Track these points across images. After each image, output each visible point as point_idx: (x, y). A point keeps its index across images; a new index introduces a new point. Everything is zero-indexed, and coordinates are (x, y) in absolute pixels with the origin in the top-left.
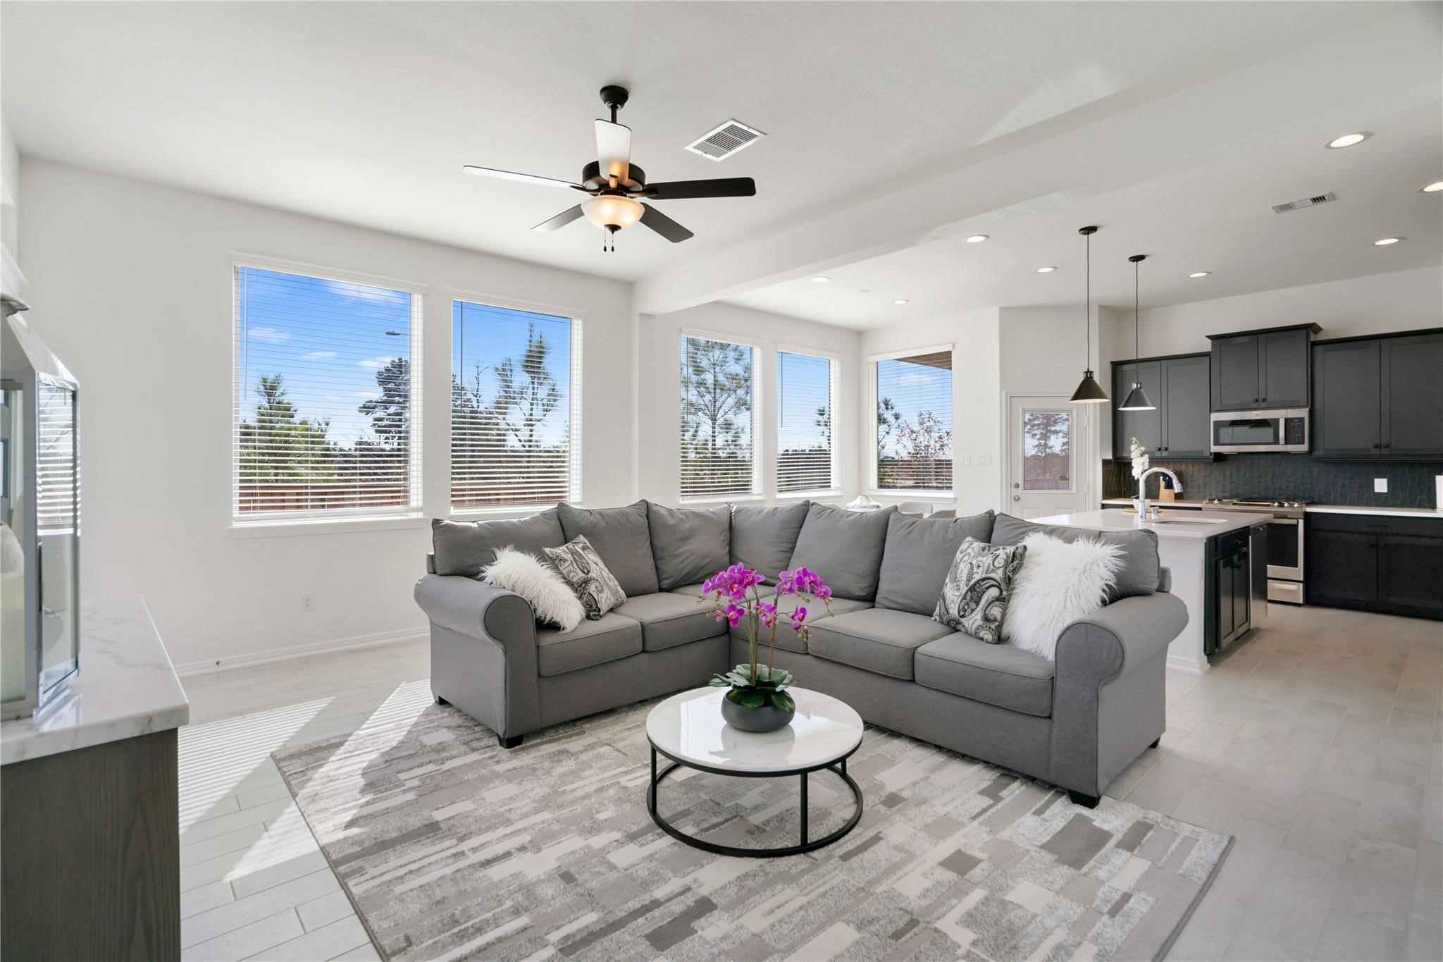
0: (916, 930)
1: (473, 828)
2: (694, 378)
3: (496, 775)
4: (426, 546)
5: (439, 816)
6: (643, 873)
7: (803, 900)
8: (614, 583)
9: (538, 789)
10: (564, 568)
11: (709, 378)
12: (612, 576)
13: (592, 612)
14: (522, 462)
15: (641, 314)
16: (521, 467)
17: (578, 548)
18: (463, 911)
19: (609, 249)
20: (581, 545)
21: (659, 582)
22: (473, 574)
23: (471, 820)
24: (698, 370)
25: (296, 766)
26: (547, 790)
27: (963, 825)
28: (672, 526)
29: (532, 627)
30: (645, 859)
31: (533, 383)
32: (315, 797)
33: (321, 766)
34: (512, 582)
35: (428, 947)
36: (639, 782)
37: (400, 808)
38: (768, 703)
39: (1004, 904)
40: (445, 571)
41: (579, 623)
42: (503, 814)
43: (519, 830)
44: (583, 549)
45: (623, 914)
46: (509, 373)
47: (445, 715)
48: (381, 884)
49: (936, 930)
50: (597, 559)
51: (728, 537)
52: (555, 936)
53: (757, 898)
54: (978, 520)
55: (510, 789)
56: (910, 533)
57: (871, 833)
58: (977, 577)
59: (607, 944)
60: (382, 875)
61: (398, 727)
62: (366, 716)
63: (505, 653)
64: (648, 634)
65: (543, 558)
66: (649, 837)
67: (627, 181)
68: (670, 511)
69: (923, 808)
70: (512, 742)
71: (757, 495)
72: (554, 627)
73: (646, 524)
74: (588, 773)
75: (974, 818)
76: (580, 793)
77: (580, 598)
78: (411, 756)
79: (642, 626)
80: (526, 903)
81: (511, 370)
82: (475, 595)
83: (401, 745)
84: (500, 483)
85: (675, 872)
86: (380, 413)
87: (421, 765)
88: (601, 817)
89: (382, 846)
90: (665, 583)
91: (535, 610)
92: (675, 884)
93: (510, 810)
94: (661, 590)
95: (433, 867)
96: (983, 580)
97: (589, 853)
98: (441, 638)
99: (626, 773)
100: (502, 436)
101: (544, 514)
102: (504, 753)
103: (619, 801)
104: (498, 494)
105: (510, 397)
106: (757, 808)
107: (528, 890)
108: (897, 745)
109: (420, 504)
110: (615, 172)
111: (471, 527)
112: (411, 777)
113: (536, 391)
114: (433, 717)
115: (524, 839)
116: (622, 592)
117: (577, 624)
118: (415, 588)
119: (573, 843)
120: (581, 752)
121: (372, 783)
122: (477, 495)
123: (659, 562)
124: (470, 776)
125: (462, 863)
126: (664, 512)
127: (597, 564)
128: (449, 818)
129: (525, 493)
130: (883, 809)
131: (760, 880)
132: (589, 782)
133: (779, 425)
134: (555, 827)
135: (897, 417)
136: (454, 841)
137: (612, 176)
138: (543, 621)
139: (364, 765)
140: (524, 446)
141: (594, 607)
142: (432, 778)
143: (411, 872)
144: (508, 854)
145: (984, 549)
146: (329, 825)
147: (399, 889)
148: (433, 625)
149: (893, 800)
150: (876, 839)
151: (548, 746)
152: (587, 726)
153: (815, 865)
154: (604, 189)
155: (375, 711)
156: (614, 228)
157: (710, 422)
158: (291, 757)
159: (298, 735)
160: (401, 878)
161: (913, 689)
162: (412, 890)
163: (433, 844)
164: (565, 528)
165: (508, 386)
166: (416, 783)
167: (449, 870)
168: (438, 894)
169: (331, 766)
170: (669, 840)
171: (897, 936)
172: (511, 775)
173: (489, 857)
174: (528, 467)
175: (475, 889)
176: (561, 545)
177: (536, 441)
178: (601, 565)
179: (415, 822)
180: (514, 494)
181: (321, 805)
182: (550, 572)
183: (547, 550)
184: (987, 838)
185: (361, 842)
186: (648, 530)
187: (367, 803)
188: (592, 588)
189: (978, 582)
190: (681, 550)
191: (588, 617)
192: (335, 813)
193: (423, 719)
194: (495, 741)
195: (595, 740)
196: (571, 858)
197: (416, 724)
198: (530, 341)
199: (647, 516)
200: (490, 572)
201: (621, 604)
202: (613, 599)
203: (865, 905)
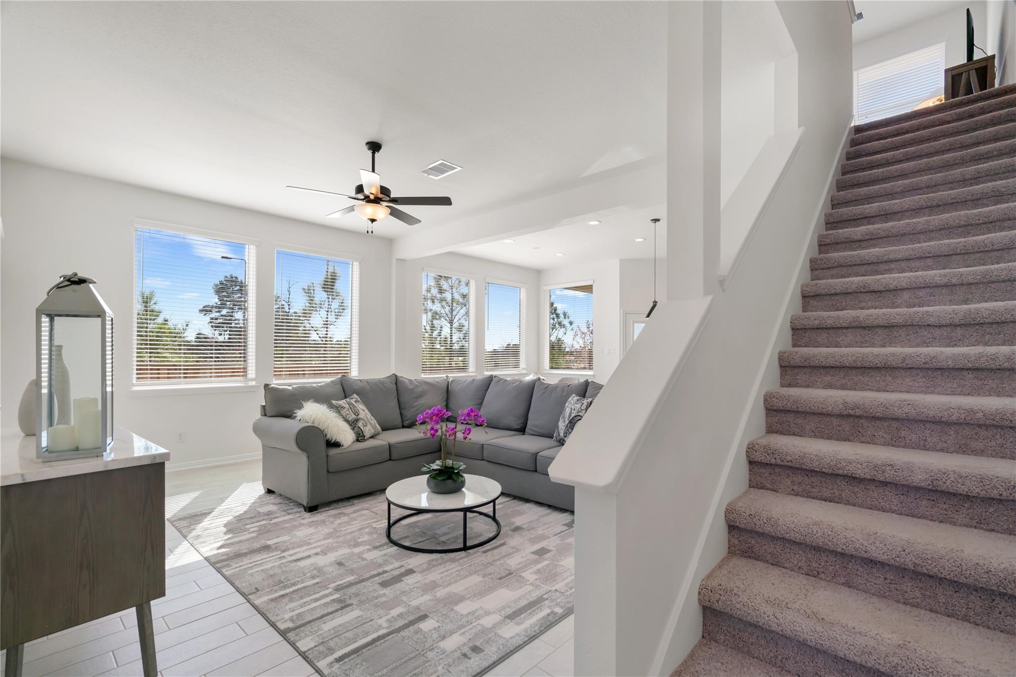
0: (510, 576)
1: (289, 547)
2: (439, 296)
3: (303, 525)
4: (260, 400)
5: (269, 543)
6: (380, 561)
7: (459, 568)
8: (374, 422)
9: (327, 530)
10: (344, 412)
11: (448, 296)
12: (372, 418)
13: (360, 437)
14: (320, 351)
15: (397, 259)
16: (320, 354)
17: (353, 401)
18: (285, 578)
19: (370, 232)
20: (354, 400)
21: (403, 422)
22: (289, 416)
23: (288, 544)
24: (441, 291)
25: (184, 523)
26: (331, 530)
27: (549, 538)
28: (411, 389)
29: (324, 444)
30: (381, 556)
31: (328, 298)
32: (198, 537)
33: (199, 523)
34: (312, 419)
35: (267, 592)
36: (383, 525)
37: (249, 540)
38: (450, 477)
39: (556, 566)
40: (272, 415)
41: (352, 443)
42: (306, 541)
43: (315, 547)
44: (356, 402)
45: (368, 576)
46: (312, 292)
47: (271, 498)
48: (240, 570)
49: (520, 576)
50: (364, 408)
51: (446, 397)
52: (333, 585)
53: (436, 568)
54: (580, 385)
55: (312, 530)
56: (544, 393)
57: (502, 542)
58: (573, 415)
59: (358, 587)
60: (240, 567)
61: (243, 504)
62: (222, 500)
63: (308, 458)
64: (392, 449)
65: (331, 407)
66: (386, 547)
67: (380, 196)
68: (410, 381)
69: (532, 531)
70: (312, 509)
71: (472, 372)
72: (337, 445)
73: (395, 388)
74: (355, 522)
75: (555, 535)
76: (350, 531)
77: (353, 429)
78: (252, 518)
79: (389, 445)
80: (318, 574)
81: (314, 290)
82: (291, 427)
83: (246, 512)
84: (306, 364)
85: (397, 560)
86: (214, 315)
87: (259, 521)
88: (360, 540)
89: (239, 555)
90: (406, 423)
91: (326, 435)
92: (396, 564)
93: (310, 539)
94: (403, 427)
95: (268, 563)
96: (576, 416)
97: (353, 554)
98: (269, 453)
99: (376, 522)
100: (307, 333)
101: (332, 382)
102: (308, 515)
103: (371, 533)
104: (304, 371)
105: (313, 307)
106: (445, 534)
107: (320, 570)
108: (528, 505)
109: (254, 376)
110: (374, 191)
111: (287, 389)
112: (254, 527)
113: (330, 303)
114: (264, 499)
115: (318, 550)
116: (379, 427)
117: (350, 443)
118: (253, 425)
119: (346, 551)
120: (352, 513)
121: (230, 530)
122: (290, 371)
123: (403, 411)
124: (287, 525)
125: (283, 561)
126: (407, 381)
127: (363, 410)
128: (276, 543)
129: (322, 370)
130: (510, 533)
131: (439, 562)
132: (355, 526)
133: (486, 329)
134: (335, 545)
135: (571, 323)
136: (279, 552)
137: (371, 193)
138: (330, 442)
139: (225, 522)
140: (322, 341)
141: (361, 434)
142: (265, 527)
143: (255, 565)
144: (309, 556)
145: (578, 400)
146: (208, 548)
147: (250, 572)
148: (264, 447)
149: (517, 529)
150: (503, 544)
151: (333, 511)
152: (357, 501)
153: (470, 555)
154: (367, 199)
155: (228, 497)
156: (373, 220)
157: (449, 325)
158: (180, 519)
159: (182, 510)
160: (251, 568)
161: (535, 475)
162: (257, 572)
163: (267, 554)
164: (345, 390)
165: (312, 300)
166: (256, 529)
167: (276, 564)
168: (271, 573)
169: (206, 523)
170: (396, 548)
171: (500, 579)
172: (310, 525)
173: (299, 558)
174: (324, 354)
175: (291, 570)
176: (343, 399)
177: (331, 338)
178: (366, 411)
179: (256, 545)
180: (315, 370)
181: (202, 540)
182: (334, 414)
183: (334, 402)
184: (559, 542)
185: (228, 554)
186: (396, 392)
187: (228, 539)
188: (360, 424)
189: (573, 418)
190: (416, 404)
191: (358, 440)
192: (211, 544)
193: (258, 500)
194: (302, 509)
195: (360, 508)
196: (343, 557)
197: (254, 503)
198: (327, 272)
199: (396, 384)
200: (300, 413)
201: (378, 434)
202: (373, 431)
203: (489, 568)
